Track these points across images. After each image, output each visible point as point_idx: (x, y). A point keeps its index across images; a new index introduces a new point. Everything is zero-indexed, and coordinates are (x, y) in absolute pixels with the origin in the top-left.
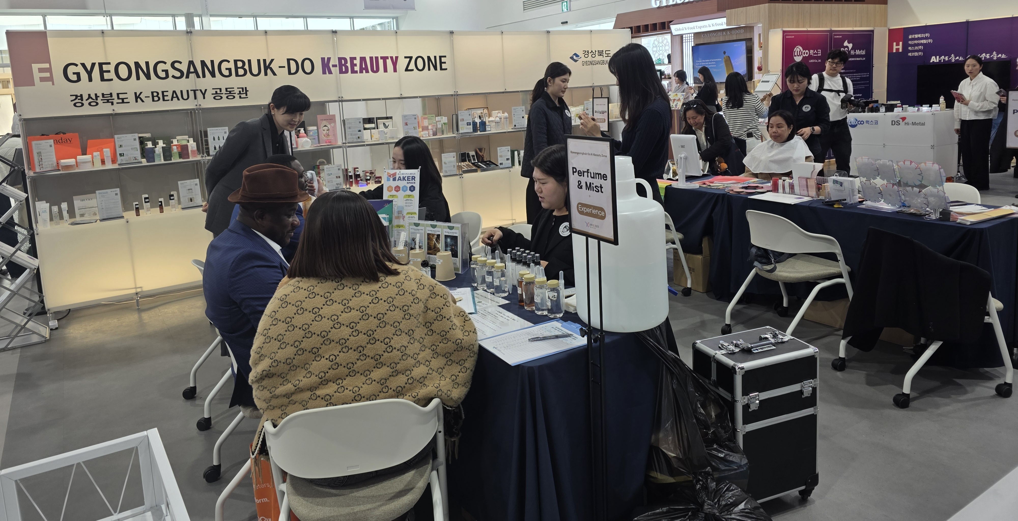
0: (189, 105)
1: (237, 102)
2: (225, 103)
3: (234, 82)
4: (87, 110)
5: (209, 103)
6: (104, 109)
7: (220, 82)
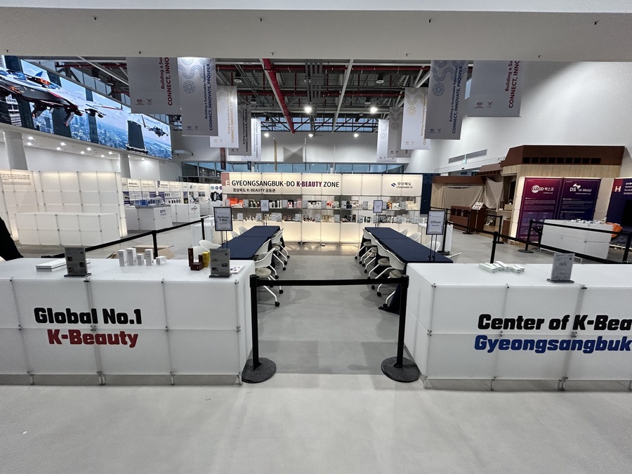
0: (260, 193)
1: (272, 193)
2: (269, 193)
3: (272, 187)
4: (236, 193)
5: (265, 193)
6: (240, 193)
7: (268, 187)
